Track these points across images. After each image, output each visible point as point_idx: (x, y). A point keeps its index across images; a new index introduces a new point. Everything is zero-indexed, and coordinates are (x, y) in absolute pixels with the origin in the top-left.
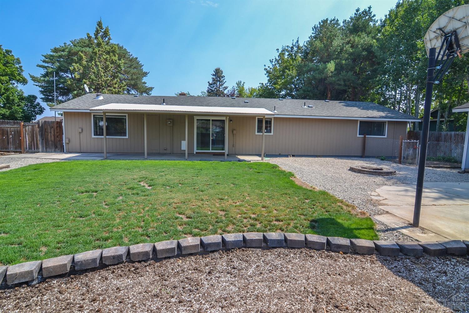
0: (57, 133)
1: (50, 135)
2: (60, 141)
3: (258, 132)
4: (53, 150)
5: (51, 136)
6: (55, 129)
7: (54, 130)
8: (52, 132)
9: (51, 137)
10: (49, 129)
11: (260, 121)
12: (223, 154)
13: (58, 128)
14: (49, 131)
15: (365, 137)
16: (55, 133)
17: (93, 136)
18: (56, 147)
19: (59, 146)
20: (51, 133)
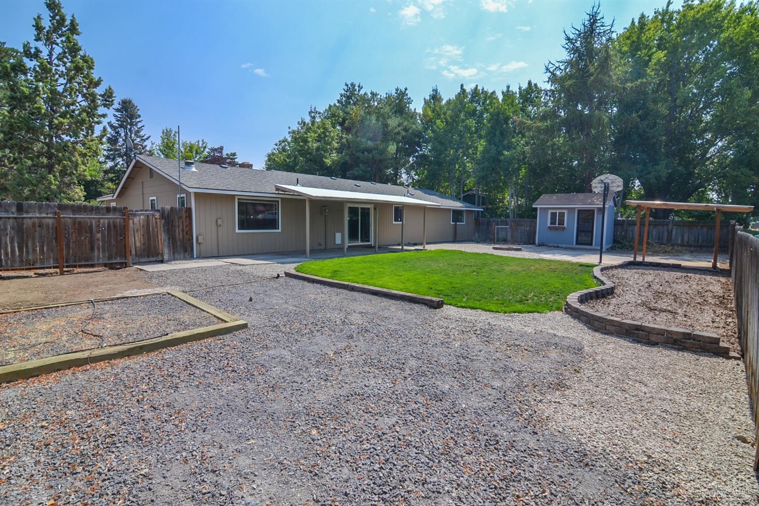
0: (186, 226)
1: (177, 231)
2: (190, 240)
3: (395, 221)
4: (182, 256)
5: (179, 232)
6: (184, 221)
7: (183, 223)
8: (181, 226)
9: (179, 234)
10: (177, 220)
11: (397, 209)
12: (370, 247)
13: (187, 219)
14: (177, 224)
15: (456, 224)
16: (184, 227)
17: (237, 231)
18: (185, 251)
19: (189, 249)
20: (179, 227)
